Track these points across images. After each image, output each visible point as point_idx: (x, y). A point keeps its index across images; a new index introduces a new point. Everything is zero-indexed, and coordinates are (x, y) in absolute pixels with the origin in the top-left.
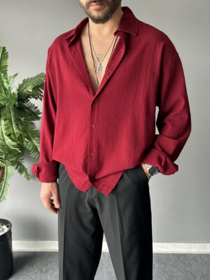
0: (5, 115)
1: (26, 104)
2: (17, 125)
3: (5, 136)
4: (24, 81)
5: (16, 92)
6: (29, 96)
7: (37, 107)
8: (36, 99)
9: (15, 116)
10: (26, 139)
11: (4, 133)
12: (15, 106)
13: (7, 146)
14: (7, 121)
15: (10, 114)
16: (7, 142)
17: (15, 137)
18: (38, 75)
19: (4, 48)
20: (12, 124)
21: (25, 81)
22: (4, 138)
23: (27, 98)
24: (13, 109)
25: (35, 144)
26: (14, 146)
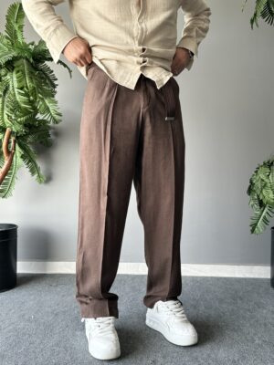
3: (16, 90)
7: (52, 71)
9: (28, 69)
13: (18, 103)
14: (20, 73)
20: (25, 77)
22: (14, 93)
26: (25, 103)
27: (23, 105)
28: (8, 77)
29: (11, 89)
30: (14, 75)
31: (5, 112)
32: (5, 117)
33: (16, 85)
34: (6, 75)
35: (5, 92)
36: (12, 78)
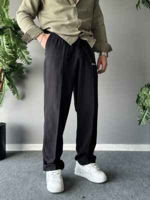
10: (18, 48)
11: (4, 43)
13: (6, 52)
14: (7, 36)
20: (10, 38)
22: (4, 47)
27: (9, 54)
28: (0, 38)
36: (3, 38)
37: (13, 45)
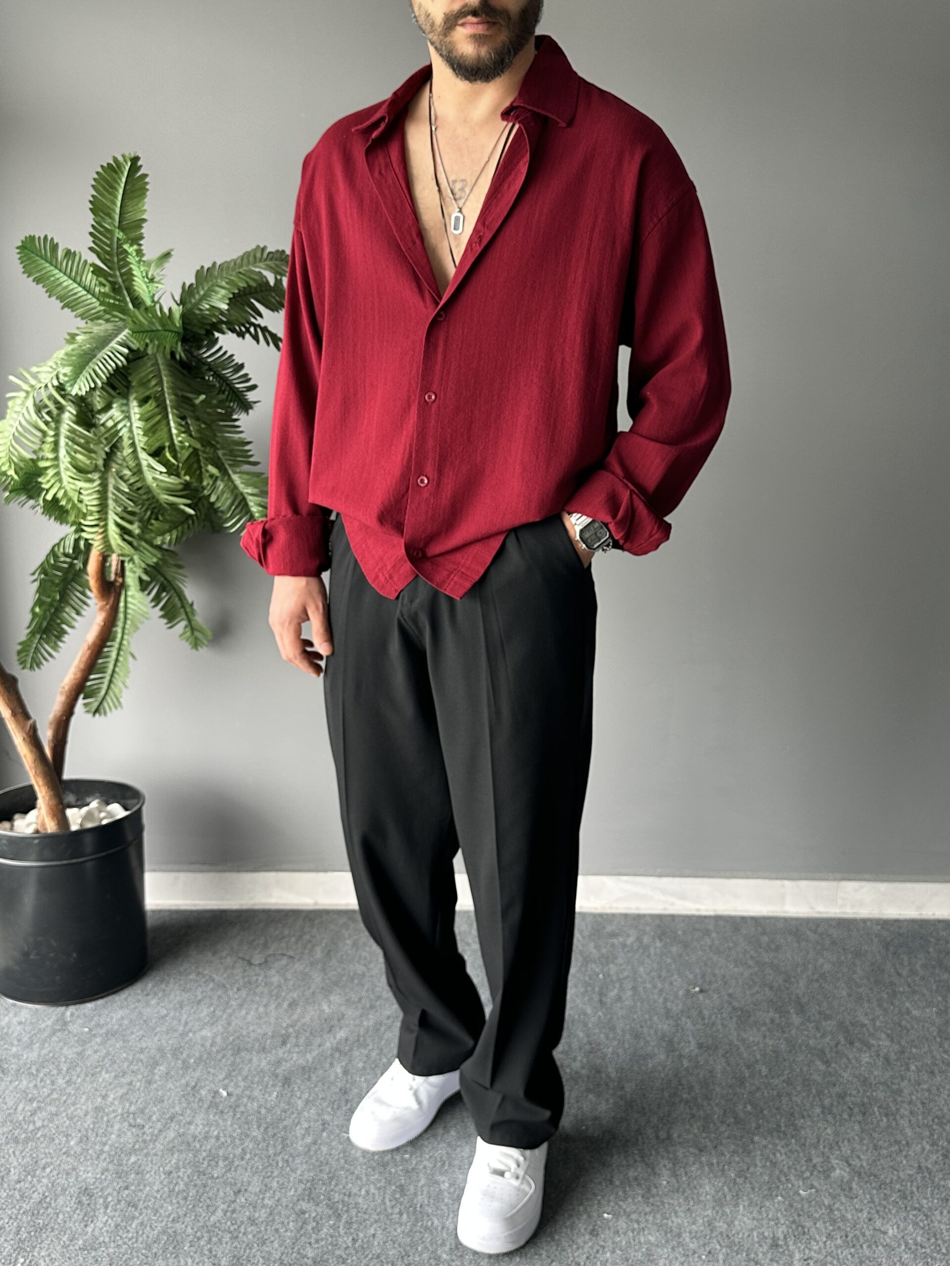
0: (144, 384)
1: (206, 354)
2: (183, 418)
3: (143, 456)
4: (198, 274)
5: (177, 311)
6: (216, 327)
7: (242, 366)
8: (241, 335)
9: (174, 389)
10: (212, 469)
11: (140, 445)
12: (173, 354)
13: (149, 490)
14: (151, 406)
15: (160, 383)
16: (149, 476)
17: (175, 457)
18: (247, 255)
19: (135, 160)
20: (167, 417)
21: (204, 276)
22: (139, 465)
23: (209, 333)
24: (169, 366)
25: (242, 488)
26: (171, 492)
27: (164, 497)
28: (115, 412)
29: (127, 451)
30: (135, 410)
31: (112, 517)
32: (113, 532)
33: (141, 440)
34: (108, 407)
35: (109, 457)
36: (128, 417)
37: (184, 455)
